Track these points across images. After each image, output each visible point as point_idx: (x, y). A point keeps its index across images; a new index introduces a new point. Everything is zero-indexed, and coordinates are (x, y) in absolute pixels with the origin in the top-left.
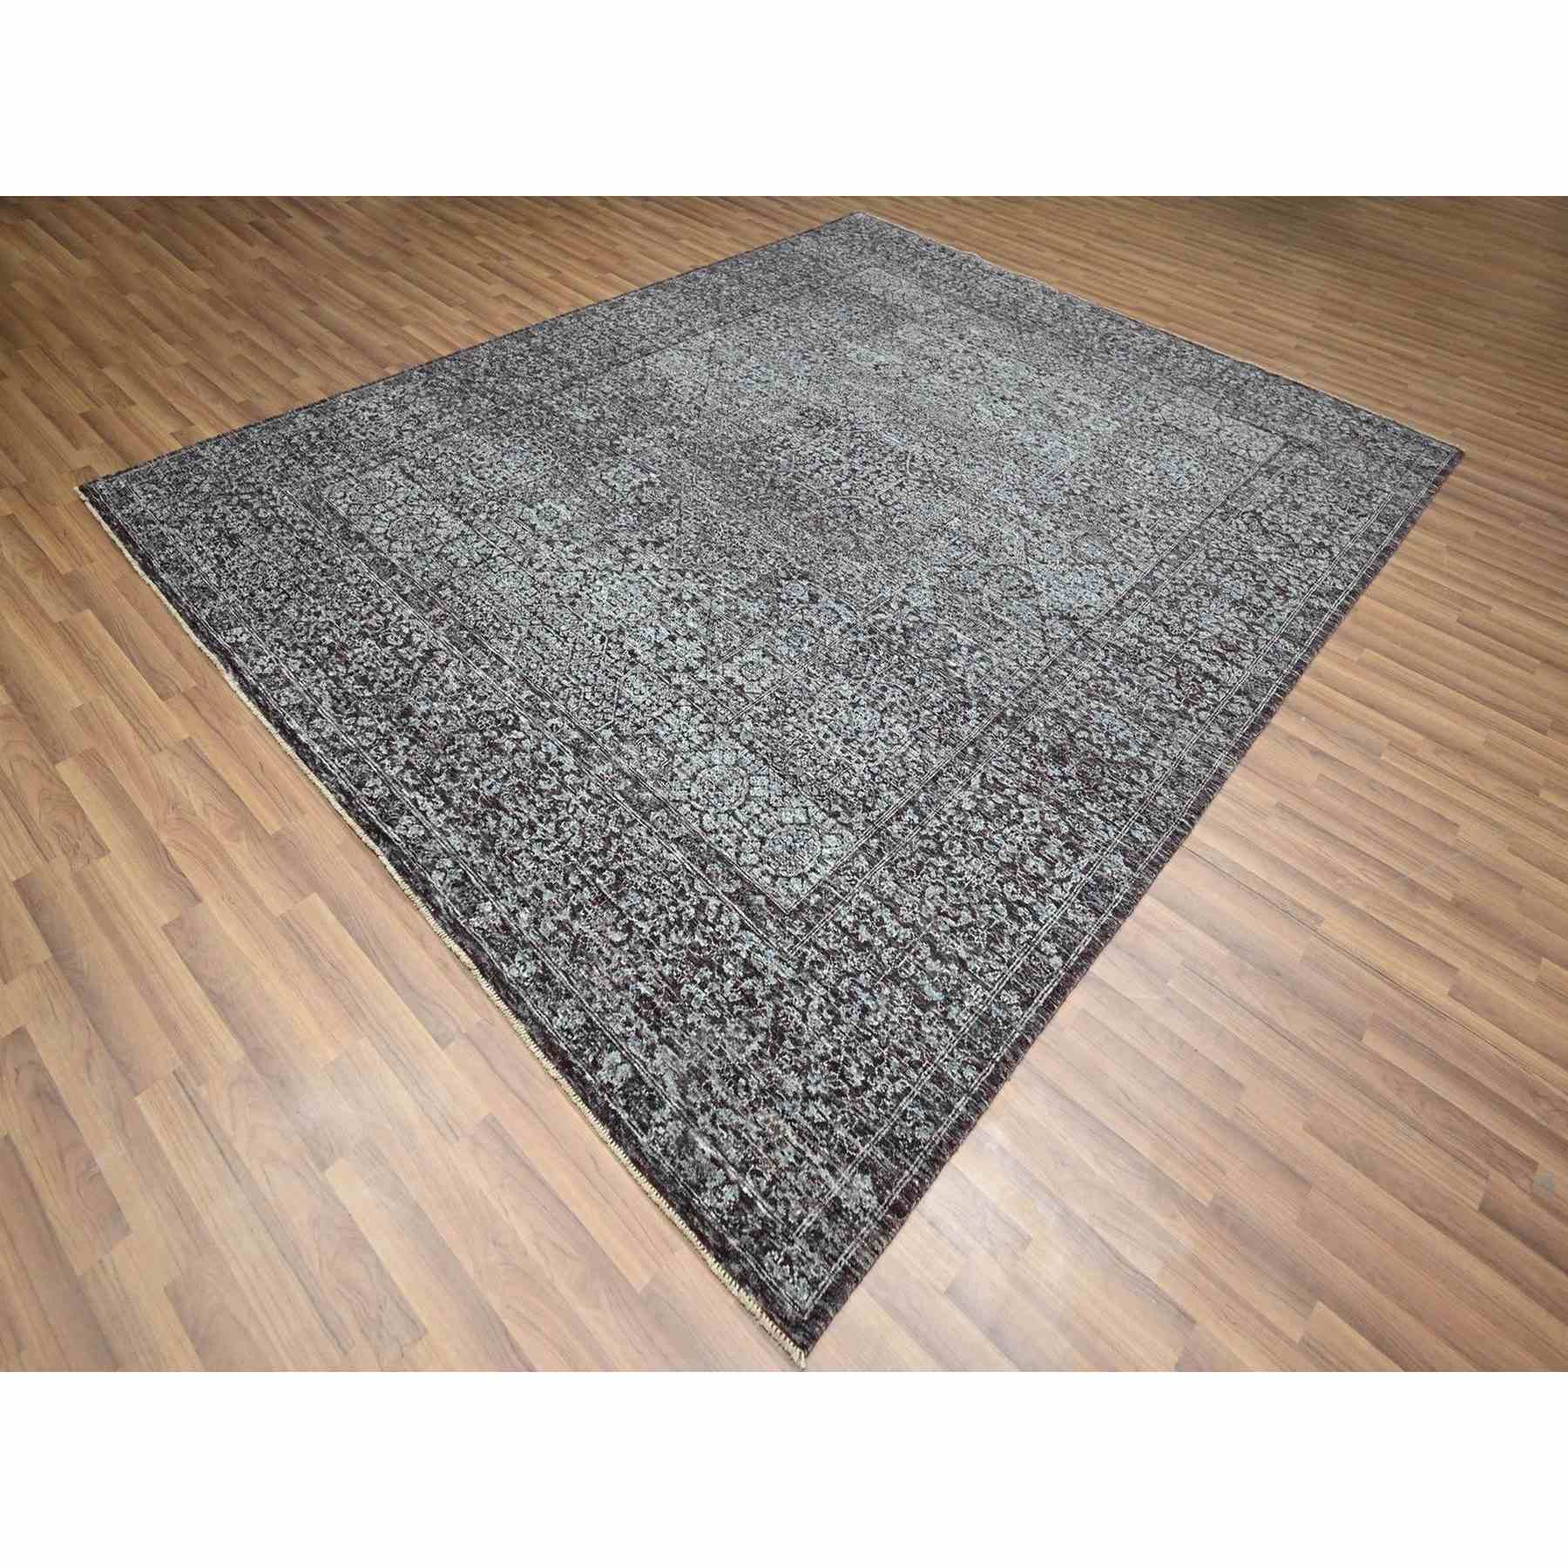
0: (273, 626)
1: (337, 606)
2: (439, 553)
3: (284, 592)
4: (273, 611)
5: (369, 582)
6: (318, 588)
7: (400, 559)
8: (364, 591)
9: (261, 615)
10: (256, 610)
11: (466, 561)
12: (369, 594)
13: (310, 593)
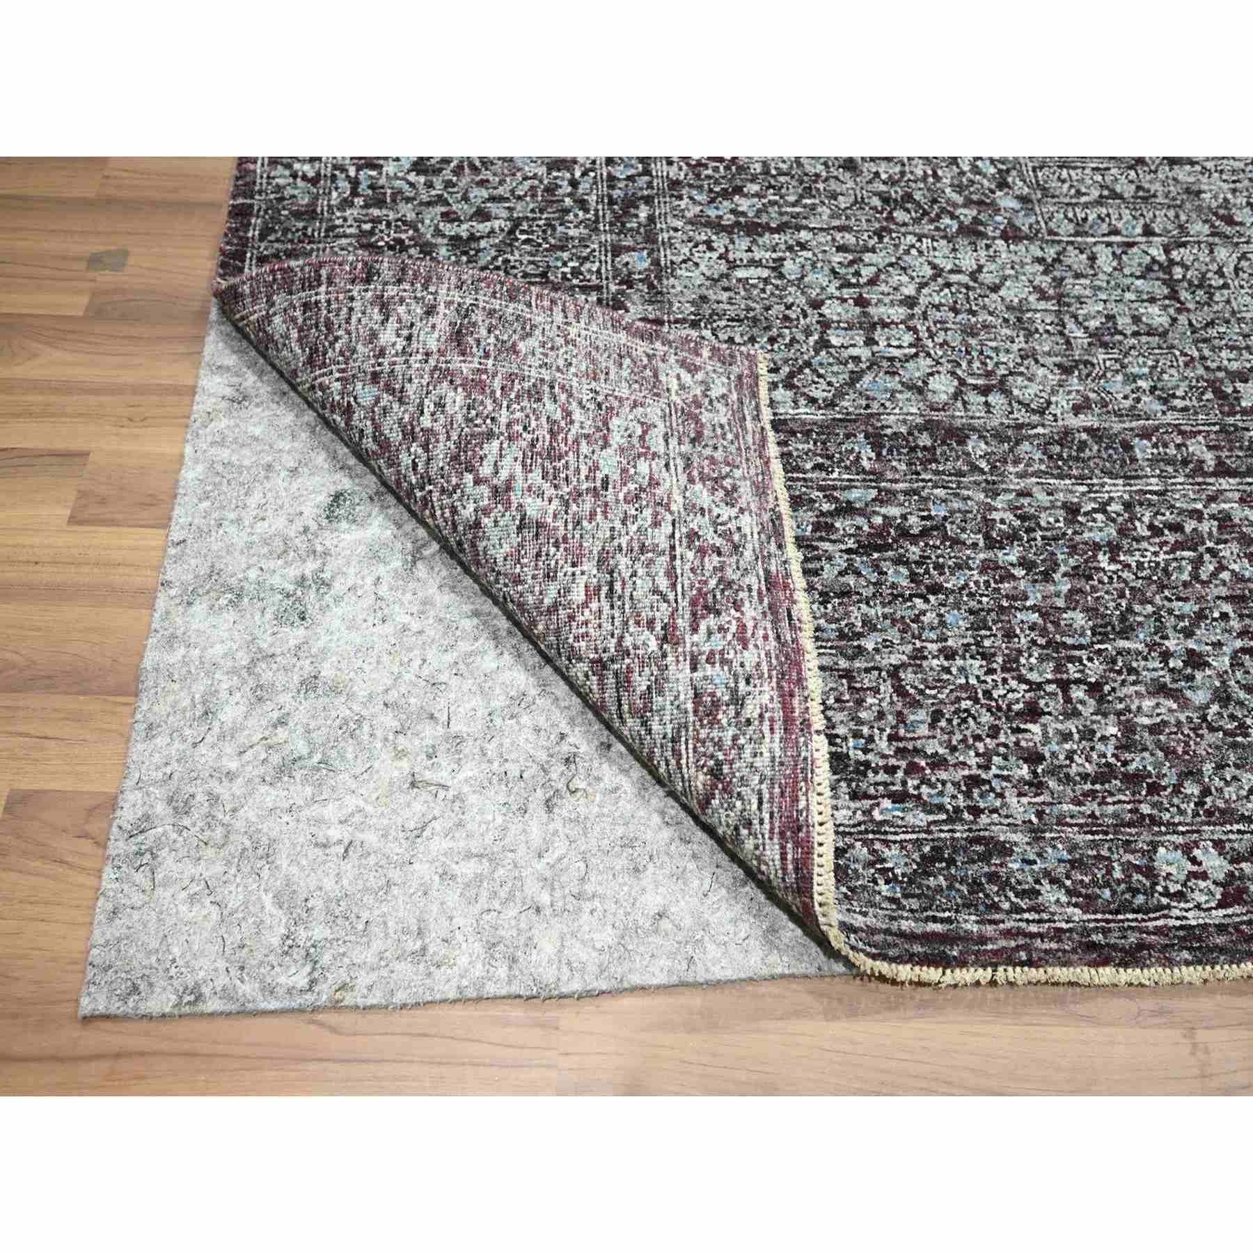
0: (1192, 773)
1: (1189, 608)
2: (1094, 335)
3: (1065, 685)
4: (1127, 743)
5: (1128, 506)
6: (1091, 612)
7: (1077, 410)
8: (1155, 530)
9: (1133, 780)
10: (1100, 778)
11: (1154, 310)
12: (1177, 528)
13: (1102, 633)
